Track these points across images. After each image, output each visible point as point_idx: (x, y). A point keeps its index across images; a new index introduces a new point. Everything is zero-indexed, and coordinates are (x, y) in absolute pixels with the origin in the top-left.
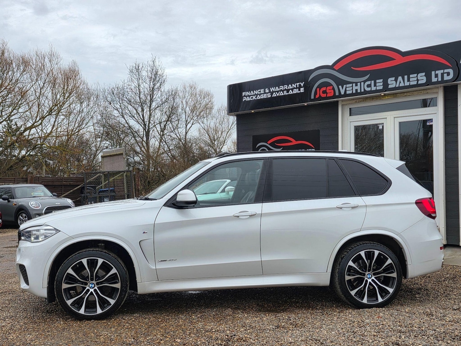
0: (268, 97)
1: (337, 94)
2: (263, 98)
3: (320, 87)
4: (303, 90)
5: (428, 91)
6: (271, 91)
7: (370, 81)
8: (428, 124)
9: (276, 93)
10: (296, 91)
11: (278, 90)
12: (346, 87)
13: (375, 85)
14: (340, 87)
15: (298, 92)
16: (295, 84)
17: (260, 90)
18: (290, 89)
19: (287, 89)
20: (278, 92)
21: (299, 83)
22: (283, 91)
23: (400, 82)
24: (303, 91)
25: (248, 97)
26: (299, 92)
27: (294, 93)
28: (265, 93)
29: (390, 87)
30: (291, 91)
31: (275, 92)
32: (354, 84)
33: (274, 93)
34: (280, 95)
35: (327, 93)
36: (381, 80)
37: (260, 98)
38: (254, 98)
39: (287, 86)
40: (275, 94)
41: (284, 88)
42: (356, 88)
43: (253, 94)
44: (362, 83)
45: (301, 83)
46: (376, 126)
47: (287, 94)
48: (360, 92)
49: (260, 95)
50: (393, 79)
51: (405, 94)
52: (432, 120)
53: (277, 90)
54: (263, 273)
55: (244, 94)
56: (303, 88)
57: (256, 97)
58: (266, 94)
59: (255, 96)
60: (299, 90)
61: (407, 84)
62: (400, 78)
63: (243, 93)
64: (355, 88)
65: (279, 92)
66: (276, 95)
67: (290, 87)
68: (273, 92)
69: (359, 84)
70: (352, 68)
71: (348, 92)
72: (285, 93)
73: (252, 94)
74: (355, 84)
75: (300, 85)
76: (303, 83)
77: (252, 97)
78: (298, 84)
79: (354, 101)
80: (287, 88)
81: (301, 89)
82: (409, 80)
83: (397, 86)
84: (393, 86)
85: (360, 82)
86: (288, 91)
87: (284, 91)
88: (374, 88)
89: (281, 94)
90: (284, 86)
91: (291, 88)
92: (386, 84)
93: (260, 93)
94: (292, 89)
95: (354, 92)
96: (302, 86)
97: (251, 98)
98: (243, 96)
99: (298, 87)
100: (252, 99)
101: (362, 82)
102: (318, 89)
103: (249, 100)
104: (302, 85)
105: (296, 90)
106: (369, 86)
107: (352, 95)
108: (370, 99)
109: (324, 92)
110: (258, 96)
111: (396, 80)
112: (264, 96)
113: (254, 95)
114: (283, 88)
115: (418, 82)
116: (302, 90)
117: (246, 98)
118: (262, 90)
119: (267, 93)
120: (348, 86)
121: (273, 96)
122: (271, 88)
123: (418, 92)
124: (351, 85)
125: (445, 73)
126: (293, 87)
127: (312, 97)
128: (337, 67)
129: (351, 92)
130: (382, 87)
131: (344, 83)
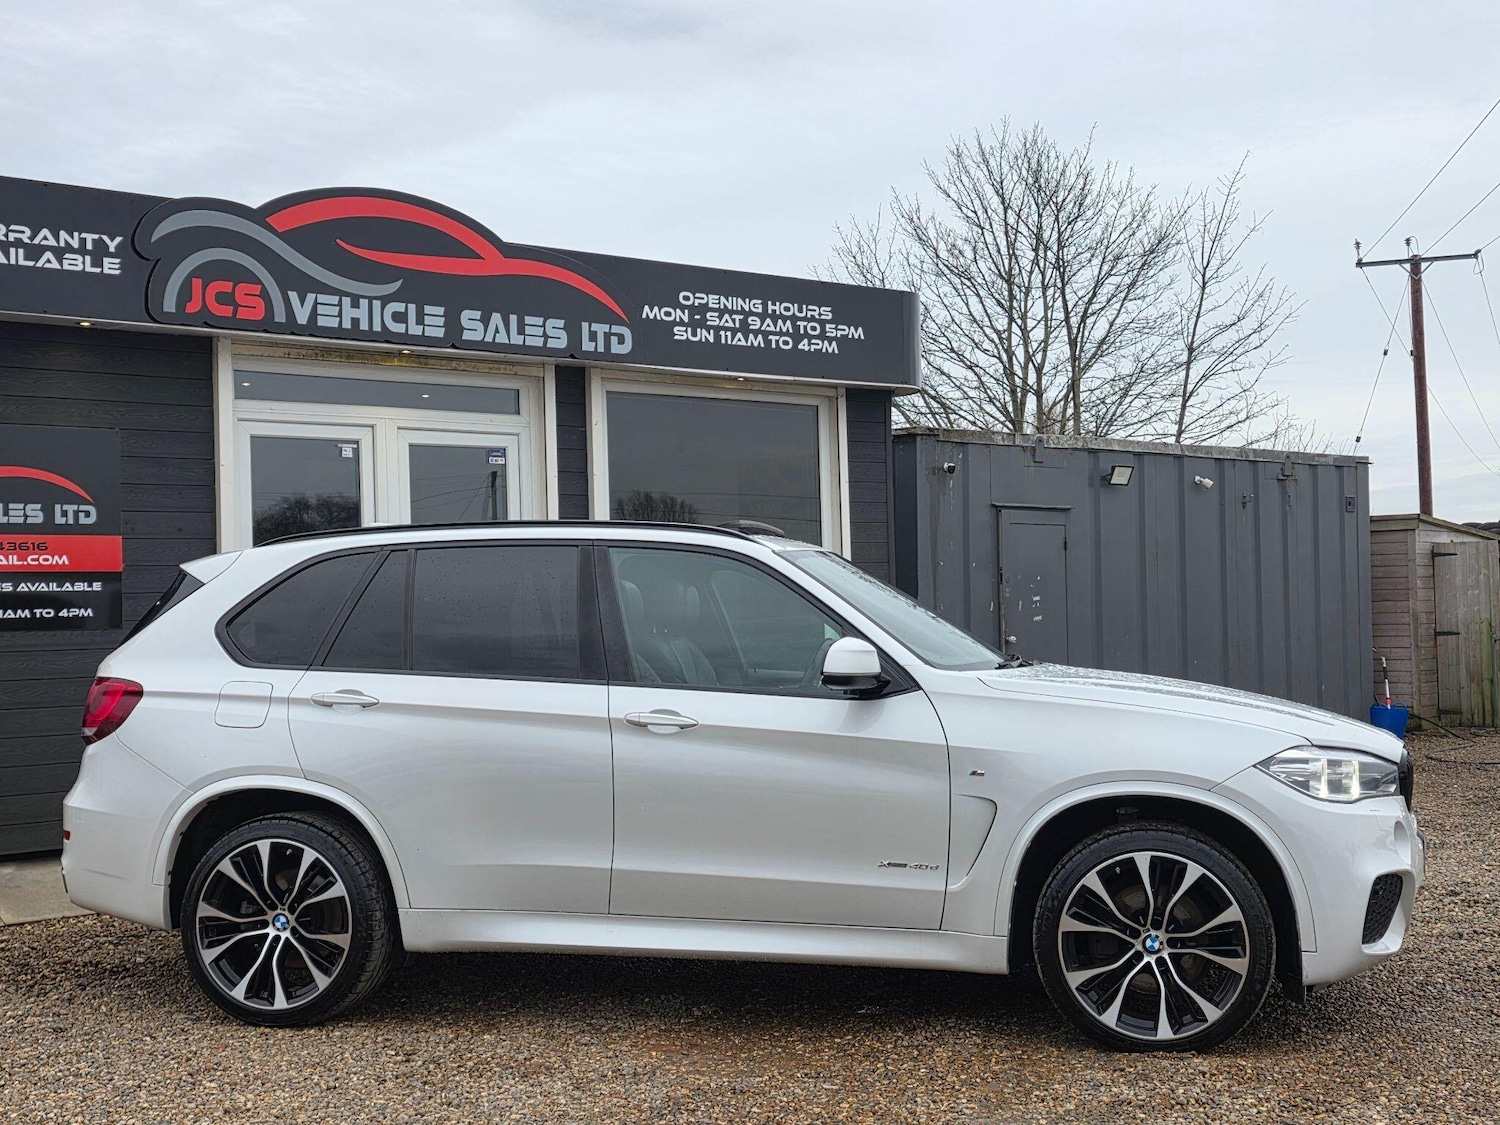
1: (280, 316)
4: (117, 266)
5: (519, 369)
7: (404, 304)
8: (493, 460)
10: (78, 263)
12: (316, 303)
13: (420, 321)
14: (293, 296)
15: (89, 269)
16: (76, 234)
18: (43, 249)
19: (27, 241)
21: (96, 236)
22: (5, 247)
23: (497, 331)
24: (118, 273)
26: (98, 270)
27: (66, 267)
29: (467, 336)
30: (48, 255)
32: (347, 301)
35: (237, 306)
36: (440, 310)
39: (28, 232)
41: (12, 236)
42: (355, 313)
44: (377, 304)
45: (105, 238)
46: (334, 445)
47: (31, 264)
48: (367, 329)
50: (477, 314)
51: (454, 364)
52: (503, 451)
56: (118, 261)
60: (97, 263)
61: (516, 340)
62: (496, 319)
64: (349, 313)
67: (45, 236)
69: (364, 303)
70: (338, 241)
71: (322, 322)
72: (18, 258)
74: (349, 299)
75: (100, 244)
76: (118, 239)
78: (90, 237)
79: (281, 352)
80: (32, 238)
81: (106, 260)
82: (521, 331)
83: (489, 339)
84: (477, 336)
86: (34, 252)
87: (12, 251)
88: (415, 330)
90: (13, 228)
91: (52, 242)
92: (453, 326)
94: (59, 253)
95: (347, 324)
96: (112, 249)
99: (89, 246)
101: (376, 298)
102: (198, 282)
104: (112, 246)
105: (80, 258)
106: (400, 317)
107: (338, 333)
109: (224, 298)
111: (485, 321)
115: (545, 342)
116: (111, 266)
120: (322, 298)
123: (491, 366)
124: (335, 299)
125: (615, 334)
126: (62, 244)
127: (170, 305)
128: (282, 221)
129: (334, 323)
130: (440, 333)
131: (307, 285)
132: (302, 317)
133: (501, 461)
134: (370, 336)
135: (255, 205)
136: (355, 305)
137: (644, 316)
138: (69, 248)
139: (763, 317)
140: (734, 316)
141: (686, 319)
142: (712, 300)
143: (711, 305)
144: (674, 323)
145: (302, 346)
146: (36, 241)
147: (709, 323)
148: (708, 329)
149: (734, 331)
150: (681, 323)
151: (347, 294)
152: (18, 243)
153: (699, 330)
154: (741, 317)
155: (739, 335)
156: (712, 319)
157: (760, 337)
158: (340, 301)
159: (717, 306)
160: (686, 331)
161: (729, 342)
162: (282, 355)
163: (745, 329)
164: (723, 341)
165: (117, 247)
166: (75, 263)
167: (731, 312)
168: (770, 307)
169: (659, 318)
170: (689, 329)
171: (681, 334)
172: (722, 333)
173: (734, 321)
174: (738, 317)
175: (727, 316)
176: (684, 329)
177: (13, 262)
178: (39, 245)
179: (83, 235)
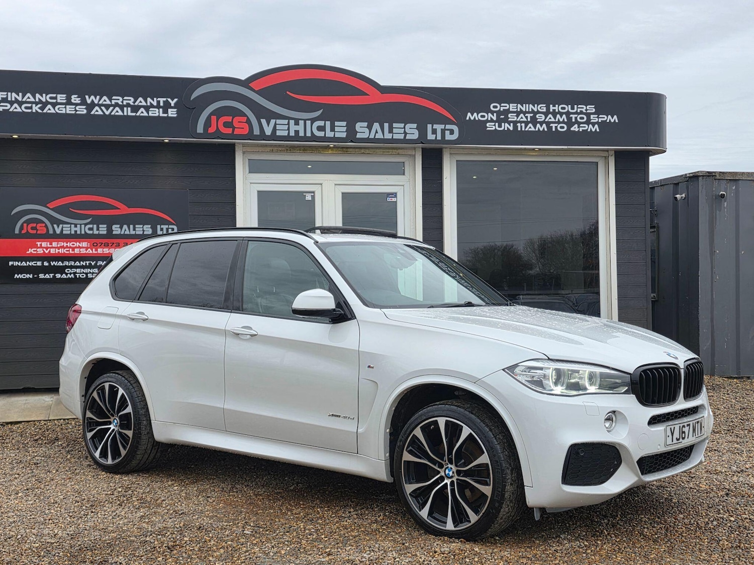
0: (78, 112)
1: (257, 132)
2: (64, 112)
4: (175, 113)
5: (400, 151)
6: (89, 101)
7: (324, 122)
8: (389, 199)
9: (103, 108)
11: (108, 102)
12: (276, 124)
13: (332, 129)
14: (263, 121)
15: (161, 115)
16: (155, 99)
17: (54, 95)
18: (139, 107)
19: (132, 104)
20: (107, 107)
21: (165, 99)
22: (122, 107)
23: (377, 132)
24: (176, 116)
25: (16, 105)
26: (166, 115)
27: (151, 114)
28: (69, 102)
29: (359, 136)
30: (142, 109)
31: (100, 106)
32: (292, 122)
33: (97, 108)
34: (113, 114)
35: (234, 128)
36: (344, 124)
37: (52, 111)
38: (36, 108)
39: (132, 99)
40: (99, 110)
41: (125, 102)
42: (297, 128)
43: (32, 99)
44: (308, 123)
45: (169, 100)
47: (134, 114)
48: (303, 135)
49: (54, 105)
50: (365, 124)
51: (363, 151)
52: (395, 194)
53: (104, 103)
55: (5, 96)
56: (176, 110)
57: (42, 108)
58: (74, 107)
59: (39, 106)
60: (165, 112)
61: (388, 136)
62: (376, 126)
64: (293, 128)
65: (111, 108)
66: (100, 113)
67: (140, 101)
68: (93, 105)
69: (301, 122)
70: (287, 92)
71: (278, 133)
72: (128, 112)
73: (29, 100)
74: (293, 121)
75: (167, 103)
76: (176, 100)
77: (30, 105)
78: (162, 100)
80: (134, 102)
81: (170, 110)
82: (391, 131)
83: (372, 136)
85: (305, 120)
86: (135, 109)
87: (125, 109)
88: (329, 134)
89: (117, 112)
90: (125, 98)
91: (144, 103)
92: (351, 131)
93: (55, 101)
94: (147, 108)
95: (292, 134)
96: (172, 105)
97: (26, 108)
99: (162, 104)
100: (30, 111)
101: (308, 120)
102: (214, 118)
103: (19, 110)
104: (173, 103)
105: (157, 110)
106: (320, 129)
107: (288, 138)
109: (227, 125)
110: (49, 106)
111: (370, 127)
112: (68, 109)
113: (36, 103)
114: (122, 102)
115: (405, 136)
116: (172, 113)
117: (9, 105)
118: (59, 96)
119: (77, 105)
120: (278, 121)
121: (92, 113)
122: (87, 96)
123: (384, 150)
124: (286, 122)
125: (448, 130)
126: (149, 104)
127: (200, 129)
128: (256, 85)
129: (285, 133)
130: (344, 135)
131: (271, 116)
132: (268, 131)
133: (394, 199)
134: (305, 139)
135: (243, 79)
136: (297, 123)
137: (468, 118)
138: (152, 106)
139: (546, 114)
140: (526, 115)
141: (495, 118)
142: (512, 107)
143: (511, 110)
144: (487, 121)
145: (280, 146)
146: (136, 104)
147: (509, 120)
148: (509, 123)
149: (527, 123)
150: (492, 121)
151: (292, 119)
152: (128, 105)
153: (503, 124)
154: (532, 115)
155: (530, 125)
156: (512, 117)
157: (544, 125)
158: (289, 122)
159: (516, 110)
160: (495, 125)
161: (523, 129)
162: (269, 151)
163: (534, 121)
164: (519, 129)
165: (175, 104)
166: (155, 113)
167: (525, 113)
168: (552, 108)
169: (477, 119)
170: (497, 124)
171: (491, 127)
172: (519, 125)
173: (527, 117)
174: (529, 115)
175: (522, 115)
176: (493, 124)
177: (125, 114)
178: (138, 105)
179: (159, 99)
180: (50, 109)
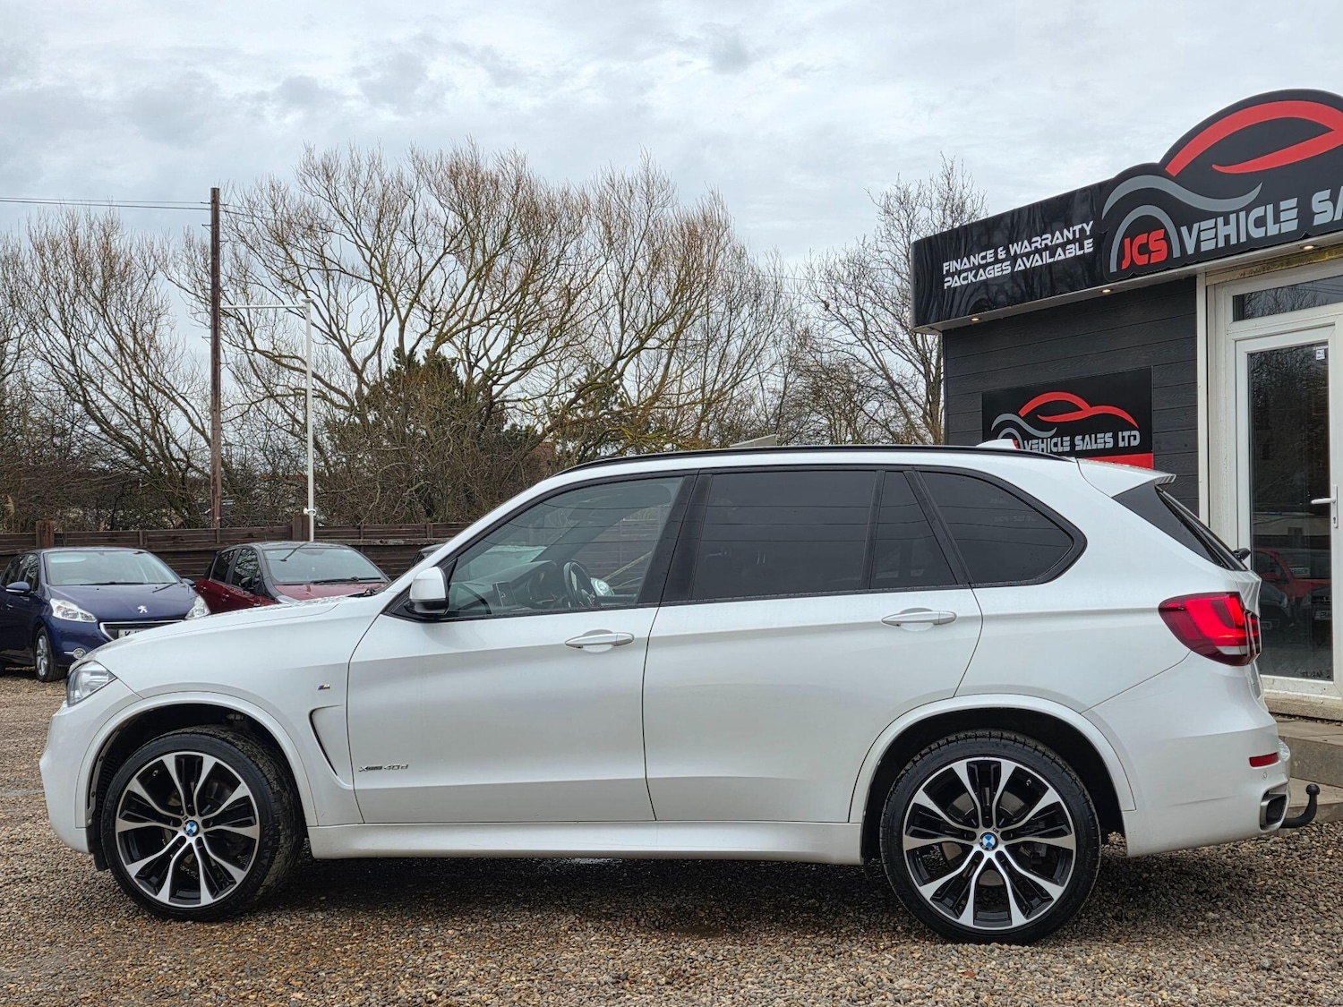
0: (1003, 273)
1: (1176, 254)
2: (993, 276)
3: (1131, 233)
4: (1091, 245)
6: (1012, 253)
7: (1264, 207)
9: (1024, 258)
10: (1073, 251)
11: (1029, 249)
12: (1200, 231)
13: (1277, 220)
14: (1184, 230)
15: (1078, 253)
16: (1071, 229)
17: (983, 254)
18: (1057, 246)
19: (1050, 244)
20: (1028, 255)
21: (1080, 226)
22: (1040, 252)
24: (1091, 250)
25: (956, 278)
26: (1081, 252)
27: (1068, 256)
28: (997, 261)
29: (1318, 220)
30: (1060, 250)
31: (1021, 256)
32: (1220, 220)
33: (1019, 261)
34: (1033, 266)
35: (1150, 253)
36: (1293, 202)
37: (984, 277)
38: (971, 277)
39: (1050, 237)
40: (1022, 264)
41: (1044, 242)
42: (1227, 230)
43: (968, 266)
44: (1242, 215)
45: (1085, 225)
46: (1305, 351)
47: (1052, 260)
48: (1236, 242)
49: (985, 267)
50: (1326, 194)
53: (1026, 250)
54: (655, 817)
55: (947, 268)
56: (1091, 240)
57: (975, 276)
58: (1000, 265)
59: (974, 272)
60: (1082, 248)
63: (945, 264)
64: (1223, 231)
65: (1032, 256)
66: (1022, 268)
67: (1058, 238)
68: (1016, 257)
69: (1233, 217)
70: (1214, 166)
71: (1205, 247)
72: (1047, 258)
73: (966, 267)
74: (1222, 218)
75: (1082, 231)
76: (1091, 223)
78: (1077, 228)
79: (1237, 274)
80: (1052, 241)
81: (1086, 242)
83: (1338, 217)
84: (1329, 218)
85: (1237, 213)
86: (1052, 250)
87: (1044, 253)
88: (1273, 230)
89: (1037, 261)
90: (1044, 237)
91: (1061, 241)
92: (1305, 213)
93: (984, 262)
94: (1063, 246)
95: (1222, 244)
97: (964, 279)
98: (945, 273)
99: (1077, 236)
100: (967, 282)
101: (1241, 210)
102: (1127, 241)
103: (959, 283)
104: (1088, 229)
105: (1072, 246)
106: (1260, 222)
107: (1216, 253)
108: (1282, 265)
109: (1143, 249)
110: (981, 271)
111: (1334, 199)
112: (996, 270)
113: (970, 270)
114: (1041, 244)
116: (1088, 246)
117: (950, 279)
118: (989, 252)
120: (1204, 225)
121: (1016, 269)
122: (1010, 246)
124: (1211, 223)
126: (1065, 239)
127: (1114, 266)
128: (1175, 166)
129: (1213, 245)
130: (1294, 226)
131: (1194, 217)
132: (1190, 251)
134: (1240, 248)
135: (1157, 160)
136: (1226, 222)
138: (1068, 241)
146: (1053, 243)
151: (1220, 214)
152: (1046, 247)
158: (1215, 222)
165: (1090, 230)
166: (1071, 251)
177: (1044, 262)
178: (1055, 245)
179: (1074, 228)
180: (982, 275)
